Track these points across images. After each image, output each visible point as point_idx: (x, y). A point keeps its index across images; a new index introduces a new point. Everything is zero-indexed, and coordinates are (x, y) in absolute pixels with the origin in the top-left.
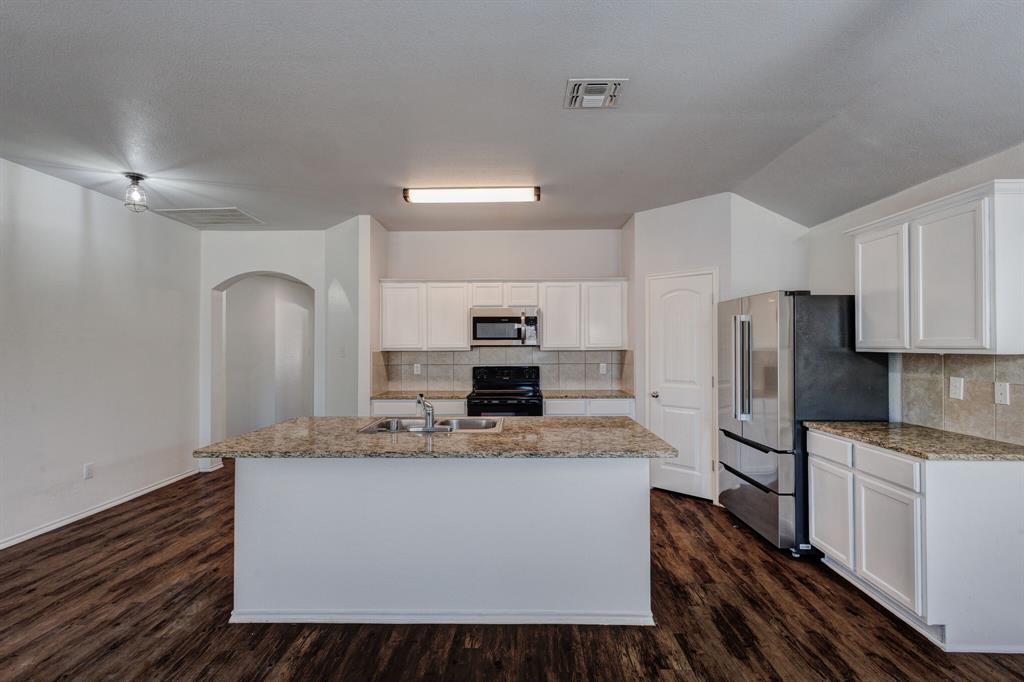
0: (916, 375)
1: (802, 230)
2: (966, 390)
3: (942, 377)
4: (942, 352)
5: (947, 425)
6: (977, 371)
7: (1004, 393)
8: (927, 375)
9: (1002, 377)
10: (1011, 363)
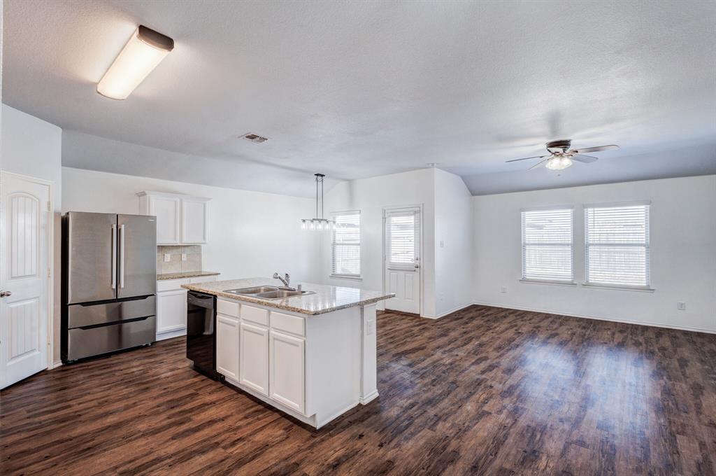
2: (171, 258)
6: (175, 251)
7: (184, 257)
9: (184, 252)
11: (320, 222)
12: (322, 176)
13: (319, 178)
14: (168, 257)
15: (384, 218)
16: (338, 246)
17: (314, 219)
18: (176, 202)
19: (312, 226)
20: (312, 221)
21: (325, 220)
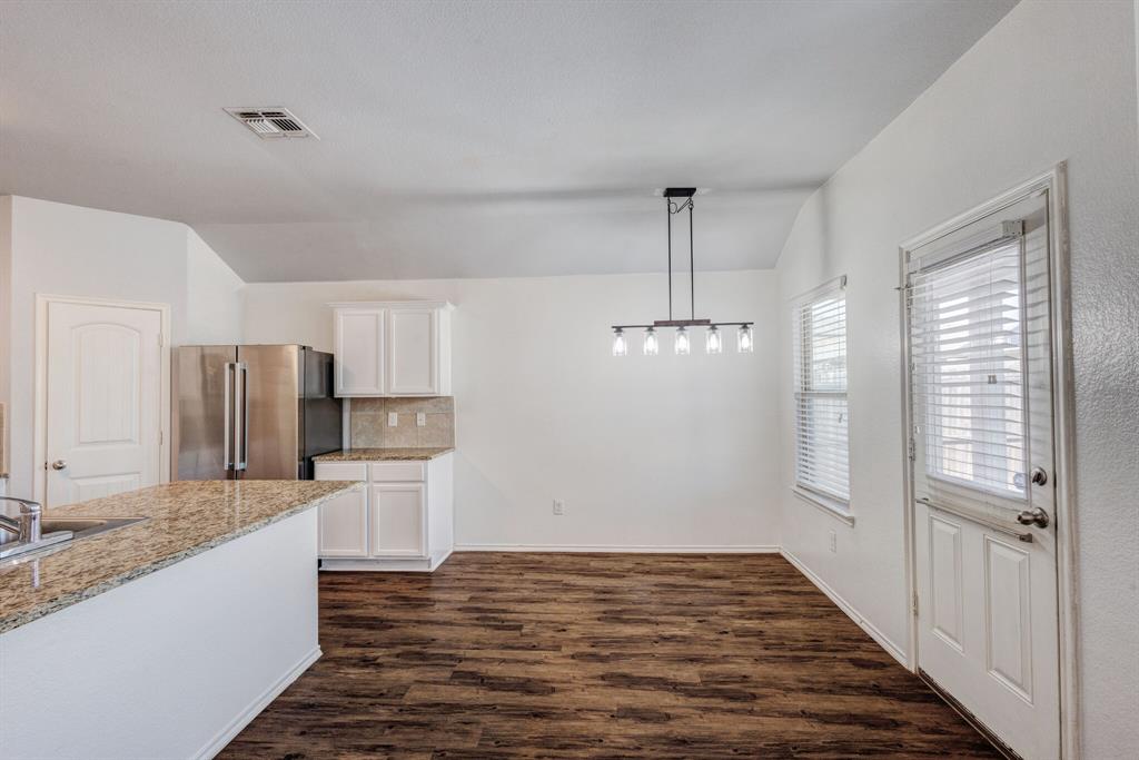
0: (363, 413)
1: (243, 284)
2: (399, 420)
3: (382, 413)
4: (394, 396)
5: (387, 444)
6: (406, 408)
7: (422, 419)
8: (372, 413)
9: (421, 410)
10: (426, 403)
11: (682, 329)
12: (689, 192)
13: (680, 201)
14: (393, 418)
15: (906, 288)
16: (820, 401)
17: (657, 324)
18: (377, 316)
19: (651, 344)
20: (650, 328)
21: (707, 322)
